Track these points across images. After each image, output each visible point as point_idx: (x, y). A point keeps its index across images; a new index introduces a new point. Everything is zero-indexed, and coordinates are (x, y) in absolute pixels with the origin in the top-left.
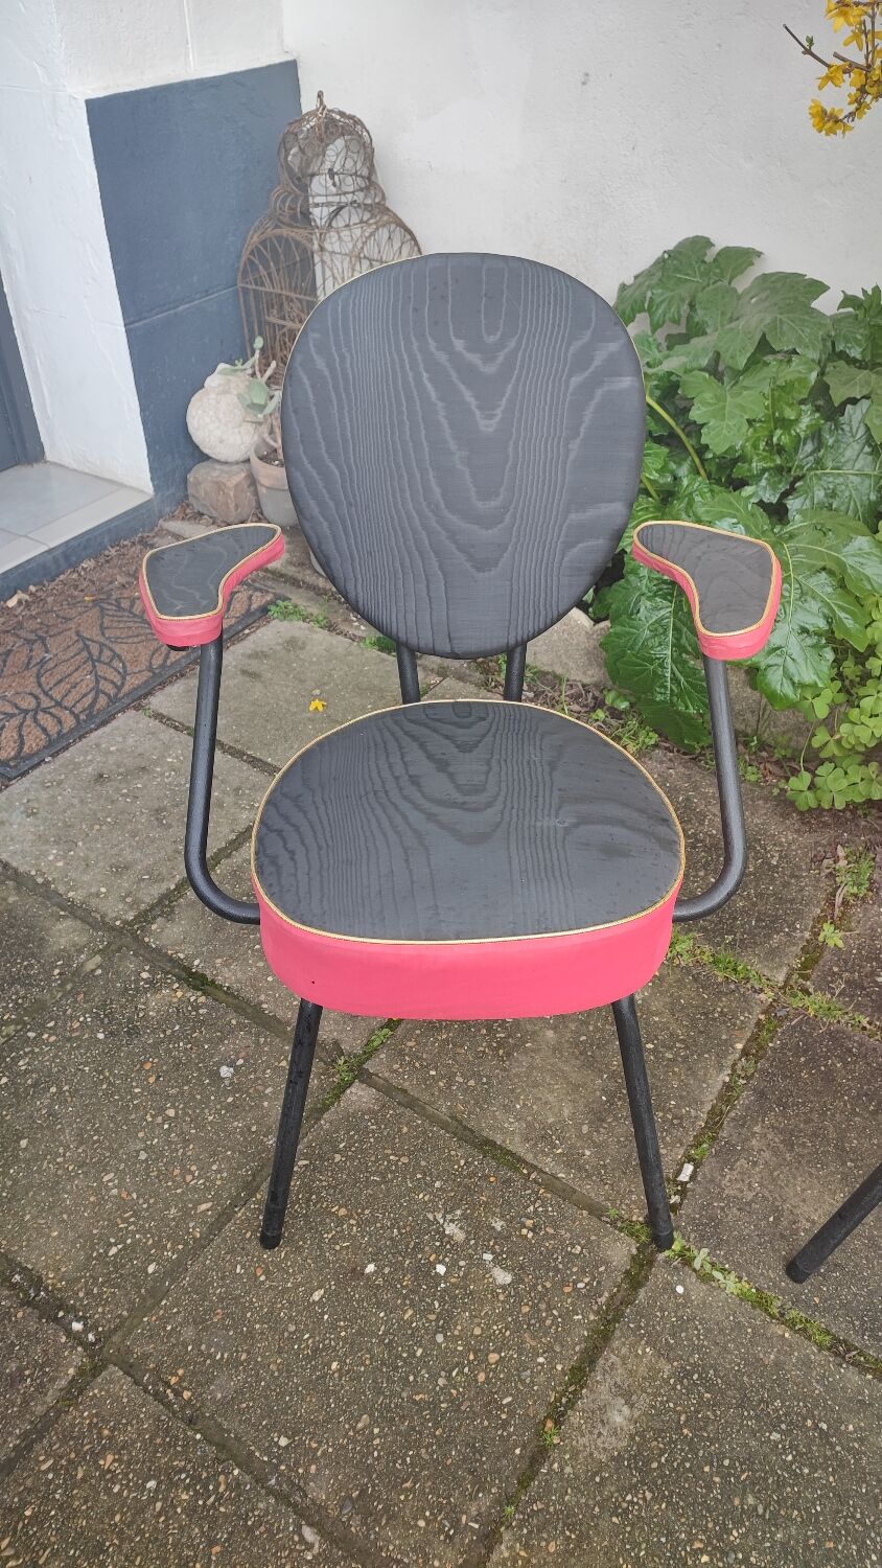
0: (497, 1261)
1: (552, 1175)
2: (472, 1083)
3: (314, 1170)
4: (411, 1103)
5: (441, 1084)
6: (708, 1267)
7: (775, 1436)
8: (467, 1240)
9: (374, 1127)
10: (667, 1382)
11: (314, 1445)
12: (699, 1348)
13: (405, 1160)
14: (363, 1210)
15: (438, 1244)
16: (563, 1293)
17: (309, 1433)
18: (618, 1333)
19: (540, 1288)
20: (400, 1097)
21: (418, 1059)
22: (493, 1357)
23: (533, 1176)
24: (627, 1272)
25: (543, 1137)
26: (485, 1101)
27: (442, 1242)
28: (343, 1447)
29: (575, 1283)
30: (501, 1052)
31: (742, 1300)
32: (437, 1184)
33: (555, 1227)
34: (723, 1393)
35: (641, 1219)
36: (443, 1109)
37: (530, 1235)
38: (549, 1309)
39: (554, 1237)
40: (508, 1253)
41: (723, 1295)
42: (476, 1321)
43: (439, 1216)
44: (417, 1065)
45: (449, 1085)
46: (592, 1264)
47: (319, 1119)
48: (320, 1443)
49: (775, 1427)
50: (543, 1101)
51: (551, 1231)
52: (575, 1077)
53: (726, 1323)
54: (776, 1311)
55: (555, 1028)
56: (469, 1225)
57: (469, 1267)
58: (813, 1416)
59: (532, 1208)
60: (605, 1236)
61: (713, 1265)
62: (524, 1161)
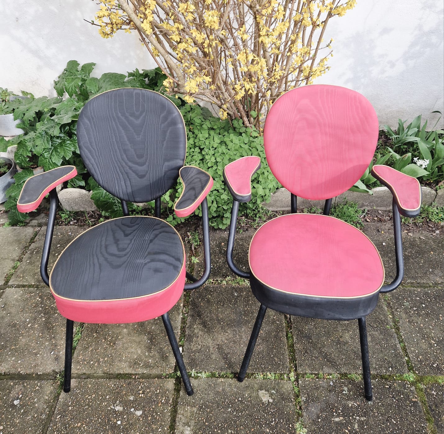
0: (136, 409)
1: (142, 373)
2: (106, 359)
3: (63, 417)
4: (88, 377)
5: (96, 365)
6: (196, 374)
7: (229, 410)
8: (124, 408)
9: (79, 391)
10: (196, 413)
12: (202, 398)
13: (94, 396)
14: (86, 419)
15: (115, 415)
16: (159, 406)
19: (151, 409)
20: (84, 377)
21: (85, 360)
23: (137, 377)
24: (175, 389)
25: (135, 363)
26: (113, 362)
27: (116, 414)
29: (161, 401)
30: (112, 344)
31: (208, 378)
32: (108, 397)
33: (149, 388)
34: (212, 407)
35: (173, 371)
36: (100, 373)
37: (143, 395)
38: (157, 414)
39: (150, 392)
40: (138, 405)
41: (203, 379)
43: (112, 407)
44: (85, 363)
45: (99, 364)
46: (163, 394)
47: (58, 399)
49: (229, 407)
50: (131, 352)
51: (148, 390)
52: (138, 339)
53: (206, 387)
54: (217, 375)
55: (126, 328)
56: (123, 404)
57: (128, 416)
58: (237, 398)
59: (140, 387)
60: (164, 383)
61: (197, 373)
62: (132, 374)
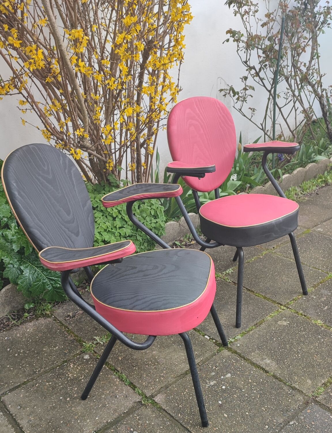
0: (224, 376)
1: (201, 361)
6: (234, 339)
11: (269, 420)
17: (265, 421)
18: (248, 358)
19: (233, 369)
22: (250, 381)
24: (232, 353)
26: (172, 370)
28: (270, 414)
31: (243, 336)
37: (218, 368)
40: (222, 373)
42: (240, 382)
43: (207, 385)
48: (268, 419)
54: (246, 332)
57: (225, 381)
